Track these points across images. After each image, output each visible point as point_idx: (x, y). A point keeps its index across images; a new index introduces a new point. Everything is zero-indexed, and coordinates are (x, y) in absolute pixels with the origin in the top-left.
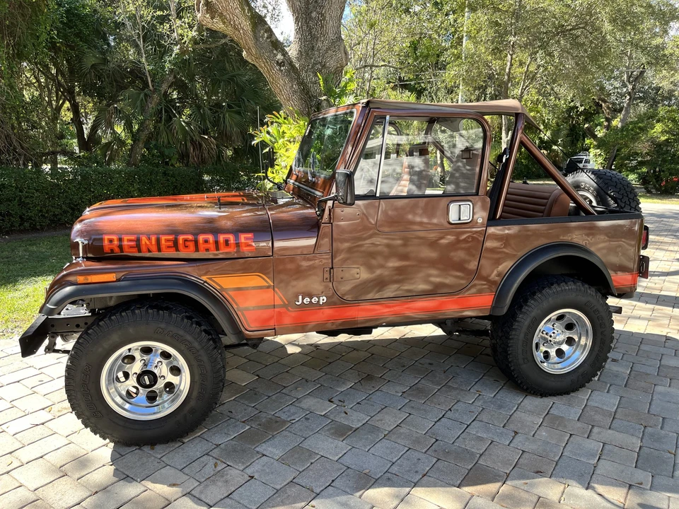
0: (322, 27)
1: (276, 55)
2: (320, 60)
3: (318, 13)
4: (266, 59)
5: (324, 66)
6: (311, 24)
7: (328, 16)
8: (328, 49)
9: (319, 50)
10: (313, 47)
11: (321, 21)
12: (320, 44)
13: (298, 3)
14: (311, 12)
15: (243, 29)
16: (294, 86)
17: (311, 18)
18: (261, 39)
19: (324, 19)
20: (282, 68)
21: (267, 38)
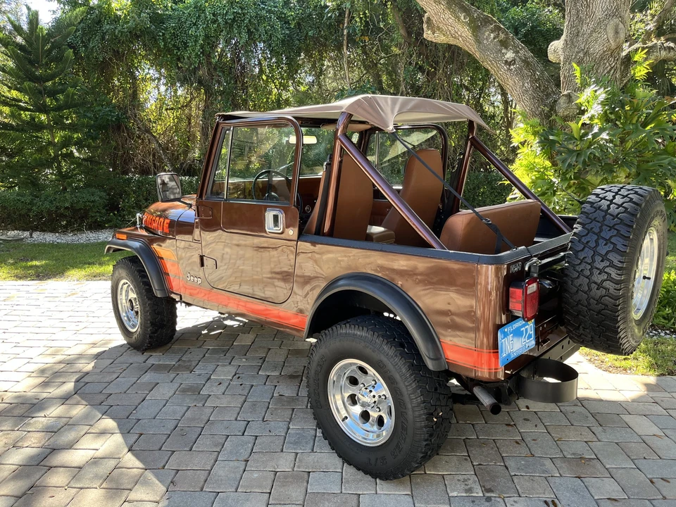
1: (504, 55)
4: (491, 61)
5: (586, 54)
15: (461, 36)
16: (526, 85)
18: (485, 42)
20: (512, 67)
21: (494, 38)
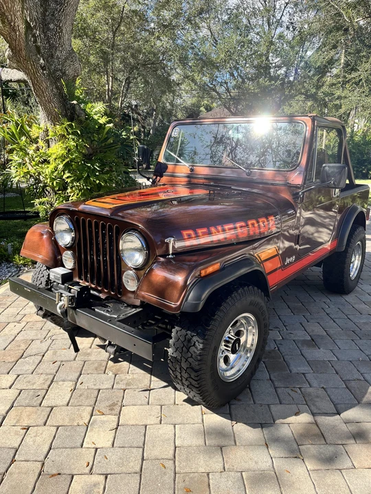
0: (60, 38)
2: (60, 67)
3: (56, 25)
5: (64, 73)
6: (49, 34)
7: (64, 30)
8: (66, 59)
9: (58, 58)
10: (52, 54)
11: (59, 33)
12: (58, 53)
13: (35, 13)
14: (49, 24)
17: (49, 29)
19: (62, 32)
